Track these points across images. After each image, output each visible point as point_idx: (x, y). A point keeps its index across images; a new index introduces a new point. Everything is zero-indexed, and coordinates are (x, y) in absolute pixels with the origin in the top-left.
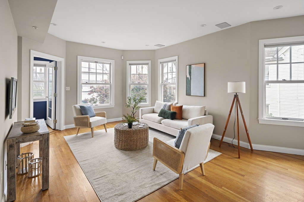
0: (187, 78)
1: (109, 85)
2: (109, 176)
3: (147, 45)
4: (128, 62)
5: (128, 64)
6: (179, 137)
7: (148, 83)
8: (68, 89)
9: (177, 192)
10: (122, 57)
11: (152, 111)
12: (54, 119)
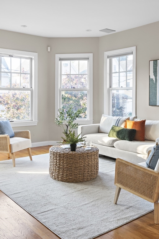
0: (151, 80)
1: (29, 92)
2: (56, 210)
3: (88, 30)
4: (58, 56)
5: (57, 59)
6: (153, 156)
7: (88, 88)
9: (152, 226)
10: (49, 48)
11: (96, 130)
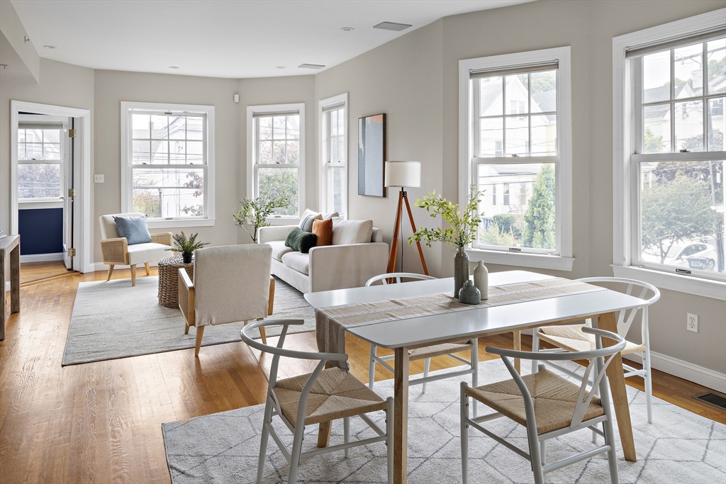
0: (359, 150)
1: (202, 170)
3: (280, 68)
4: (250, 110)
5: (249, 114)
7: (297, 162)
8: (101, 179)
10: (237, 97)
12: (70, 247)
